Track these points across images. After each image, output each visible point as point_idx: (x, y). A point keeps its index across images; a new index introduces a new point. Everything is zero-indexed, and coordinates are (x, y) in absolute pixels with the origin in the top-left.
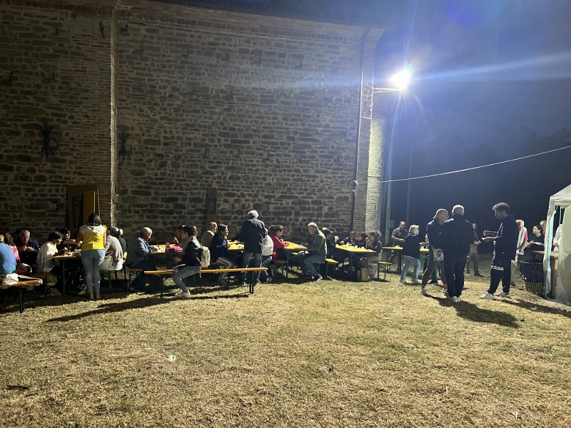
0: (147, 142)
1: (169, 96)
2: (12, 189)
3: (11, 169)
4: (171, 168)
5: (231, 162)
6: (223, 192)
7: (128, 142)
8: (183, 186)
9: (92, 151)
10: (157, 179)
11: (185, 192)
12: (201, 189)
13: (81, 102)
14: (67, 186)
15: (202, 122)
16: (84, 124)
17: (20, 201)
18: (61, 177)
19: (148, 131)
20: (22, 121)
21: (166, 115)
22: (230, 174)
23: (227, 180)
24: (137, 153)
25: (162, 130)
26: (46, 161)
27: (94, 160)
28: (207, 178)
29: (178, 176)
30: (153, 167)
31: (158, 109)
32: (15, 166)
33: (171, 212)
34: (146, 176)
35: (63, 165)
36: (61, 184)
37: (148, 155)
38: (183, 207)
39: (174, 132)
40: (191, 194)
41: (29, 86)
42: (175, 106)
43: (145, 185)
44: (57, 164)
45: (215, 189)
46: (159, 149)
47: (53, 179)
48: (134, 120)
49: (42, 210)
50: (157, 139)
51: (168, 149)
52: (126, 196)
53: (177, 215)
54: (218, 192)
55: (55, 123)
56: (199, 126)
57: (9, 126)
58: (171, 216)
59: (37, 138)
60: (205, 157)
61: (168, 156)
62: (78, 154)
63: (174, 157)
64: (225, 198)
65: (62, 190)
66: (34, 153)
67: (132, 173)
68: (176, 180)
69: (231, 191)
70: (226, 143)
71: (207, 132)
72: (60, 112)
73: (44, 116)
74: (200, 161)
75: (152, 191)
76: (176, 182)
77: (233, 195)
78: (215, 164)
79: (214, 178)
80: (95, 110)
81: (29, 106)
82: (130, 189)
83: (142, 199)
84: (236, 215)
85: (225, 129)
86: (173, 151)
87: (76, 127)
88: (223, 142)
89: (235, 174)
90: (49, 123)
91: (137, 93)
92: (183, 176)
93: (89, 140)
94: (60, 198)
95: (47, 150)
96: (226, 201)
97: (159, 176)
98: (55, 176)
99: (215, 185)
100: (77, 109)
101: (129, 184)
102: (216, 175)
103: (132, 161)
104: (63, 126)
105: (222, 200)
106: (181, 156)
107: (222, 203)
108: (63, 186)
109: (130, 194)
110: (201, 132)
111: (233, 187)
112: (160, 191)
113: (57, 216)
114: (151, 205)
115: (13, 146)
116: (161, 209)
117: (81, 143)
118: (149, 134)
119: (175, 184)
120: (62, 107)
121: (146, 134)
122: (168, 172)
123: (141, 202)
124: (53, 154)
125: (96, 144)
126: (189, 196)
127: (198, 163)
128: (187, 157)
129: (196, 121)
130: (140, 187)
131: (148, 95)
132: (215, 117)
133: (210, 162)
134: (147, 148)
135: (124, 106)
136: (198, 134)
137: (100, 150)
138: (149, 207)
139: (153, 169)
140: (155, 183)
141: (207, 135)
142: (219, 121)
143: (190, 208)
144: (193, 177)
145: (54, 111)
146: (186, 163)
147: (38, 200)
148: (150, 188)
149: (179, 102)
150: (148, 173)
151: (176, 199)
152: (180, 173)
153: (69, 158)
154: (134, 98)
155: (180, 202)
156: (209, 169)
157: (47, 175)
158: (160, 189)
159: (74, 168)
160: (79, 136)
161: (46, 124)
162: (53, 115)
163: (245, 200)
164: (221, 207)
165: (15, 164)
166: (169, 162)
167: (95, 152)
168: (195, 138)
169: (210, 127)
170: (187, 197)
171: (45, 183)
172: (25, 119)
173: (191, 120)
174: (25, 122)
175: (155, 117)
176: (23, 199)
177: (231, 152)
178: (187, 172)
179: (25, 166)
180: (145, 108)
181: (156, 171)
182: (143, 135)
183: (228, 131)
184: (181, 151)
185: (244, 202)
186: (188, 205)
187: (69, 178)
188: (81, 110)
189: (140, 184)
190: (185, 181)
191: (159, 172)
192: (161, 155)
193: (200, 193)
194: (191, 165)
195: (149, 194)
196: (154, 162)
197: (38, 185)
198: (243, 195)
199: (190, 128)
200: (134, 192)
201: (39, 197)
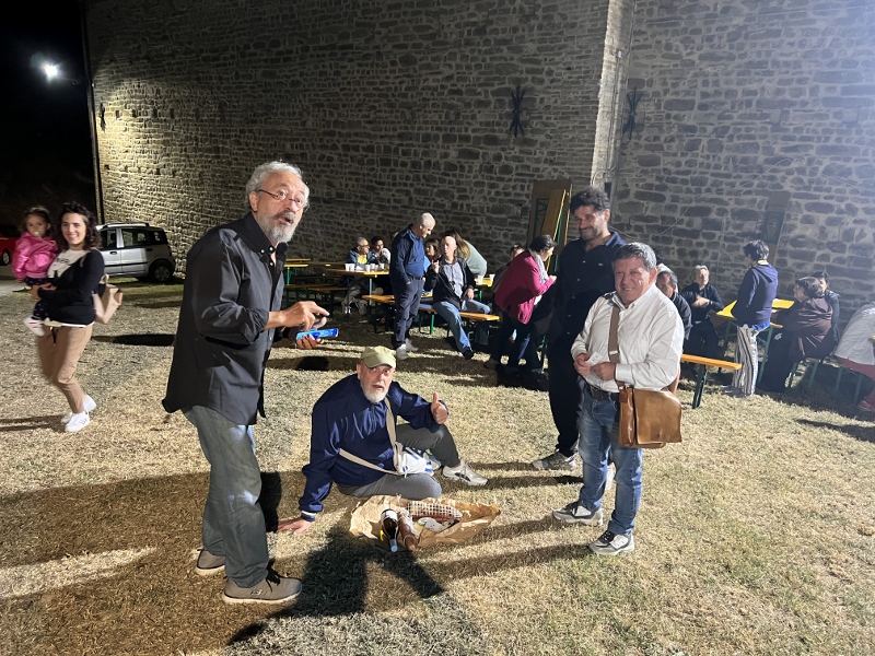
0: (670, 105)
1: (721, 12)
2: (476, 184)
3: (476, 156)
4: (706, 153)
5: (834, 136)
6: (803, 202)
7: (641, 107)
8: (724, 186)
9: (571, 125)
10: (678, 173)
11: (726, 198)
12: (758, 193)
13: (565, 46)
14: (535, 181)
15: (782, 55)
16: (564, 82)
17: (482, 200)
18: (528, 167)
19: (674, 85)
20: (493, 85)
21: (712, 51)
22: (827, 162)
23: (819, 175)
24: (652, 126)
25: (700, 80)
26: (514, 143)
27: (572, 140)
28: (774, 171)
29: (717, 167)
30: (674, 150)
31: (698, 39)
32: (481, 151)
33: (694, 234)
34: (661, 167)
35: (532, 149)
36: (528, 178)
37: (670, 129)
38: (717, 226)
39: (721, 83)
40: (737, 202)
41: (504, 31)
42: (731, 30)
43: (658, 183)
44: (525, 148)
45: (787, 194)
46: (690, 118)
47: (520, 171)
48: (653, 67)
49: (503, 216)
50: (689, 98)
51: (706, 115)
52: (626, 201)
53: (705, 241)
54: (793, 200)
55: (529, 84)
56: (776, 63)
57: (479, 94)
58: (694, 241)
59: (508, 110)
60: (776, 127)
61: (704, 130)
62: (552, 131)
63: (716, 130)
64: (806, 213)
65: (528, 186)
66: (501, 131)
67: (641, 163)
68: (712, 175)
69: (822, 201)
70: (830, 95)
71: (789, 76)
72: (535, 67)
73: (518, 75)
74: (764, 137)
75: (668, 194)
76: (711, 179)
77: (827, 208)
78: (796, 143)
79: (789, 172)
80: (581, 57)
81: (503, 61)
82: (633, 189)
83: (649, 208)
84: (827, 251)
85: (833, 64)
86: (713, 120)
87: (555, 88)
88: (822, 93)
89: (839, 163)
90: (523, 86)
91: (666, 16)
92: (726, 168)
93: (568, 108)
94: (524, 198)
95: (517, 126)
96: (808, 220)
97: (684, 167)
98: (522, 166)
99: (788, 187)
100: (557, 59)
101: (633, 180)
102: (794, 165)
103: (642, 142)
104: (538, 87)
105: (800, 217)
106: (728, 128)
107: (798, 223)
108: (530, 181)
109: (632, 198)
110: (777, 77)
111: (829, 190)
112: (682, 195)
113: (519, 225)
114: (663, 218)
115: (481, 123)
116: (679, 226)
117: (558, 113)
118: (677, 89)
119: (709, 182)
120: (540, 58)
121: (672, 90)
122: (700, 160)
123: (649, 213)
124: (523, 132)
125: (577, 113)
126: (732, 205)
127: (760, 142)
128: (740, 130)
129: (768, 54)
130: (650, 186)
131: (685, 17)
132: (814, 40)
133: (785, 138)
134: (668, 116)
135: (642, 42)
136: (769, 81)
137: (582, 122)
138: (660, 223)
139: (675, 155)
140: (674, 181)
141: (789, 82)
142: (821, 49)
143: (730, 229)
144: (746, 170)
145: (529, 66)
146: (736, 141)
147: (501, 201)
148: (664, 188)
149: (739, 21)
150: (666, 162)
151: (708, 211)
152: (721, 163)
153: (541, 138)
154: (659, 26)
155: (713, 216)
156: (782, 154)
157: (513, 165)
158: (681, 191)
159: (545, 153)
160: (556, 102)
161: (518, 88)
162: (528, 71)
163: (855, 222)
164: (796, 232)
165: (481, 148)
166: (704, 142)
167: (574, 127)
168: (763, 89)
169: (797, 64)
170: (728, 208)
171: (509, 176)
172: (496, 83)
173: (759, 53)
174: (496, 87)
175: (691, 57)
176: (485, 198)
177: (837, 115)
178: (734, 160)
179: (492, 151)
180: (676, 42)
181: (679, 158)
182: (666, 92)
183: (838, 68)
184: (730, 117)
185: (851, 225)
186: (728, 223)
187: (537, 170)
188: (563, 59)
189: (649, 181)
190: (728, 176)
191: (683, 160)
192: (692, 129)
193: (754, 201)
194: (745, 145)
195: (661, 198)
196: (677, 142)
197: (502, 179)
198: (851, 210)
199: (753, 71)
200: (639, 195)
201: (502, 197)
